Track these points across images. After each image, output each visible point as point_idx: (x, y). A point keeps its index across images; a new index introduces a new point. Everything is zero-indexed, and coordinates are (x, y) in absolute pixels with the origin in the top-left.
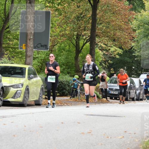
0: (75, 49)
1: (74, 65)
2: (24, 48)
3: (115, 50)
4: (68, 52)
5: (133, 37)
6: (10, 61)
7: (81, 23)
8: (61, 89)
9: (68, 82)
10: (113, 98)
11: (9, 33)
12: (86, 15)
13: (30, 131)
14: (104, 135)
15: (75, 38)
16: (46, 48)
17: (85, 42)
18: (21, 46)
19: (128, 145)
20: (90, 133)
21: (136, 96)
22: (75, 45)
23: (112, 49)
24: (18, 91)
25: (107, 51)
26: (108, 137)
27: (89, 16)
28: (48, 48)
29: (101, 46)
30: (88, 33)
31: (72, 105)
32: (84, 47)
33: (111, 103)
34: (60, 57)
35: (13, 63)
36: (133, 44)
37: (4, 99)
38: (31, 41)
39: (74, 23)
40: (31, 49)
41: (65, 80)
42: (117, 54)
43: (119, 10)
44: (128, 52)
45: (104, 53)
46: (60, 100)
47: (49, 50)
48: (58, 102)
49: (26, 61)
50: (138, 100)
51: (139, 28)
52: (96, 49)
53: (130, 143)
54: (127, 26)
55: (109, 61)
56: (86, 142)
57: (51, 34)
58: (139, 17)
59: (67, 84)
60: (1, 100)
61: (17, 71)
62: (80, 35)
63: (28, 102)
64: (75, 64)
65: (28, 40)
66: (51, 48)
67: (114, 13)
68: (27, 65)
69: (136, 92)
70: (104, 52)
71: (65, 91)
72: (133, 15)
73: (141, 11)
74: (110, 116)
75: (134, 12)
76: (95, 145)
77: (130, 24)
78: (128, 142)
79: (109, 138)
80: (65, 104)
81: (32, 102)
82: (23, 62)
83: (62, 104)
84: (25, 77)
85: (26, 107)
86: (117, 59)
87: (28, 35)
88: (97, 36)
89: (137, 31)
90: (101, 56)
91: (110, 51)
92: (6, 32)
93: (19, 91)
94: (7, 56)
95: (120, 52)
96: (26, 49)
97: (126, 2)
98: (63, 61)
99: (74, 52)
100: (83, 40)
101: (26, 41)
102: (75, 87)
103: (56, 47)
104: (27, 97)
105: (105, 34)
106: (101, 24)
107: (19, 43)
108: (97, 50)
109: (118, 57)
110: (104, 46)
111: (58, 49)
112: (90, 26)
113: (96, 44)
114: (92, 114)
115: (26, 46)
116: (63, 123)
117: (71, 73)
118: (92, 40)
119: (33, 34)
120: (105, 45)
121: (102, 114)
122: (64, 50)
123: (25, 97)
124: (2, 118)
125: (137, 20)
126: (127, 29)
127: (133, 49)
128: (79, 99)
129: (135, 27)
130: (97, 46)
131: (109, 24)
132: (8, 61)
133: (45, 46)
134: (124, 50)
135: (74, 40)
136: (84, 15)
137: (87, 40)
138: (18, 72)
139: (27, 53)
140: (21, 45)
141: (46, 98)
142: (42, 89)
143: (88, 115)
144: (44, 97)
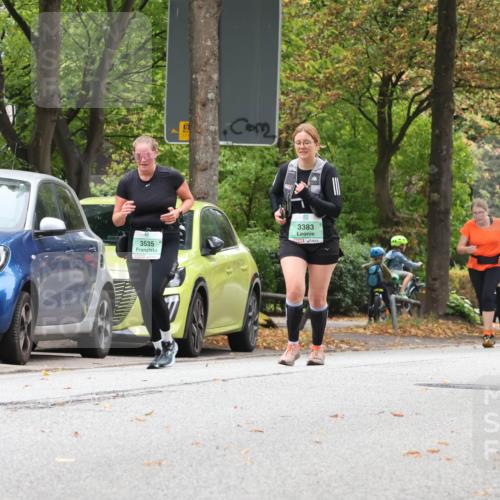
0: (376, 137)
1: (372, 198)
2: (184, 136)
4: (349, 149)
7: (397, 35)
9: (352, 262)
12: (414, 7)
13: (217, 448)
15: (376, 98)
16: (265, 136)
17: (413, 110)
18: (174, 131)
22: (376, 122)
27: (425, 8)
28: (274, 137)
29: (475, 126)
30: (426, 75)
31: (367, 350)
32: (410, 130)
37: (115, 327)
38: (211, 110)
39: (371, 36)
40: (210, 139)
45: (486, 153)
47: (276, 142)
52: (454, 137)
56: (429, 488)
59: (349, 270)
60: (106, 334)
62: (394, 85)
63: (204, 337)
64: (378, 195)
65: (199, 106)
66: (285, 135)
70: (488, 147)
71: (340, 296)
80: (344, 346)
81: (219, 338)
83: (332, 347)
84: (189, 246)
85: (199, 359)
87: (197, 87)
88: (457, 85)
90: (475, 161)
94: (122, 166)
96: (192, 140)
99: (373, 149)
100: (407, 104)
101: (192, 111)
104: (201, 322)
106: (473, 39)
107: (163, 116)
108: (460, 139)
110: (485, 123)
112: (430, 47)
113: (456, 117)
114: (448, 381)
115: (192, 127)
117: (360, 230)
118: (439, 102)
119: (216, 84)
120: (492, 119)
122: (334, 142)
123: (194, 322)
124: (112, 401)
128: (394, 328)
130: (460, 125)
133: (263, 130)
135: (372, 103)
136: (407, 4)
137: (422, 102)
139: (197, 157)
140: (173, 124)
141: (270, 325)
142: (255, 290)
143: (430, 385)
144: (262, 318)
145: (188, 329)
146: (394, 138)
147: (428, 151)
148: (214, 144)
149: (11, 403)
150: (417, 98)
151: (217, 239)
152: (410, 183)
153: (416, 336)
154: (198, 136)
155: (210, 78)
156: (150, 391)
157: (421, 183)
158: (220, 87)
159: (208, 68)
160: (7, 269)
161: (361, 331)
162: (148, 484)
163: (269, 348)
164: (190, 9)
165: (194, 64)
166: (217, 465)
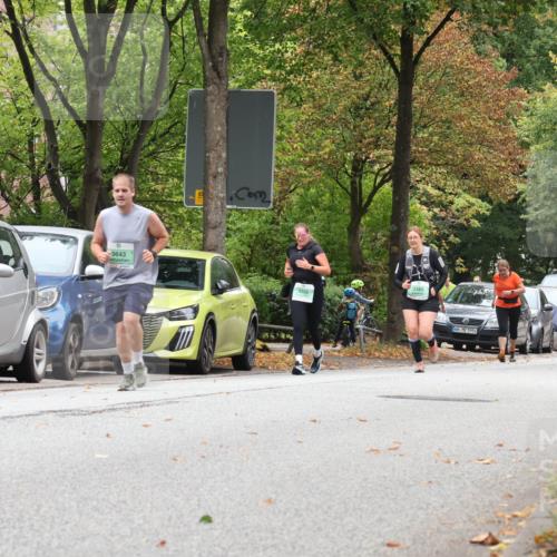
0: (349, 202)
1: (346, 250)
2: (199, 201)
3: (468, 204)
4: (328, 212)
5: (521, 166)
7: (366, 125)
9: (330, 300)
10: (464, 347)
11: (155, 158)
12: (379, 102)
13: (221, 446)
14: (438, 454)
15: (350, 171)
16: (263, 201)
17: (378, 181)
18: (191, 197)
19: (507, 485)
20: (396, 449)
21: (532, 339)
22: (349, 190)
23: (460, 202)
24: (182, 327)
25: (445, 207)
26: (449, 462)
27: (387, 104)
28: (270, 202)
29: (426, 193)
30: (388, 155)
31: (341, 369)
32: (375, 197)
33: (457, 360)
36: (521, 187)
38: (220, 181)
39: (346, 124)
40: (219, 203)
42: (474, 217)
43: (479, 85)
44: (508, 209)
45: (435, 215)
47: (271, 206)
49: (204, 239)
50: (537, 350)
51: (538, 138)
52: (410, 202)
53: (514, 477)
54: (503, 131)
55: (452, 238)
56: (385, 477)
57: (277, 158)
58: (538, 105)
61: (180, 270)
62: (364, 162)
63: (213, 359)
64: (351, 248)
65: (211, 178)
67: (462, 95)
68: (210, 251)
69: (531, 329)
70: (437, 210)
72: (521, 99)
73: (546, 88)
74: (454, 400)
75: (522, 90)
76: (409, 486)
77: (513, 125)
78: (509, 476)
79: (453, 463)
81: (225, 359)
82: (198, 243)
84: (202, 288)
85: (209, 376)
86: (475, 229)
87: (209, 163)
88: (412, 162)
89: (532, 148)
90: (427, 222)
91: (454, 207)
92: (146, 154)
93: (187, 329)
95: (482, 211)
96: (205, 204)
97: (499, 61)
99: (347, 211)
100: (374, 176)
101: (205, 182)
102: (350, 315)
103: (294, 198)
104: (210, 347)
105: (438, 156)
106: (425, 126)
107: (183, 185)
108: (415, 205)
109: (476, 223)
110: (434, 192)
111: (300, 204)
112: (392, 132)
113: (411, 187)
114: (402, 394)
115: (205, 195)
116: (315, 421)
118: (399, 175)
119: (224, 160)
120: (439, 189)
121: (431, 394)
122: (317, 206)
123: (205, 347)
124: (139, 409)
125: (532, 115)
126: (504, 142)
127: (520, 200)
128: (362, 351)
129: (527, 136)
130: (415, 194)
131: (448, 128)
133: (261, 196)
134: (495, 203)
135: (346, 176)
136: (373, 100)
137: (385, 175)
138: (181, 273)
139: (209, 217)
140: (190, 192)
141: (265, 349)
142: (253, 322)
143: (388, 397)
144: (259, 344)
145: (200, 352)
146: (364, 203)
147: (390, 214)
148: (223, 206)
149: (61, 411)
150: (382, 172)
151: (224, 282)
152: (376, 239)
153: (379, 357)
154: (210, 201)
155: (220, 156)
156: (169, 402)
157: (384, 239)
158: (227, 163)
159: (218, 148)
160: (59, 305)
161: (336, 353)
162: (166, 475)
163: (263, 367)
164: (205, 102)
165: (208, 145)
166: (220, 460)
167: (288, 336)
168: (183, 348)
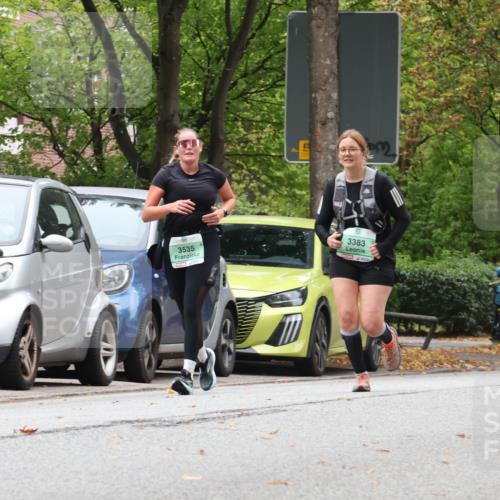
2: (304, 154)
6: (255, 204)
8: (451, 308)
9: (475, 282)
11: (246, 100)
13: (344, 467)
16: (386, 155)
18: (294, 150)
24: (287, 315)
28: (395, 155)
31: (493, 370)
34: (443, 190)
35: (264, 214)
37: (238, 346)
38: (331, 129)
40: (330, 158)
41: (463, 275)
46: (449, 349)
47: (397, 160)
48: (442, 357)
49: (312, 203)
59: (473, 290)
60: (230, 352)
61: (282, 243)
63: (328, 356)
65: (319, 125)
66: (405, 153)
71: (464, 315)
80: (469, 366)
82: (303, 209)
83: (458, 367)
84: (311, 266)
85: (323, 378)
87: (316, 106)
92: (234, 95)
93: (293, 319)
94: (242, 186)
96: (312, 159)
98: (454, 204)
101: (312, 129)
103: (426, 151)
104: (324, 341)
111: (434, 158)
115: (312, 147)
116: (463, 436)
117: (484, 249)
119: (336, 102)
122: (456, 161)
123: (317, 341)
124: (237, 419)
132: (248, 204)
133: (383, 148)
135: (493, 122)
138: (284, 246)
139: (317, 176)
140: (293, 142)
145: (311, 348)
149: (138, 421)
154: (318, 155)
155: (329, 98)
156: (275, 410)
158: (339, 106)
159: (328, 87)
160: (131, 288)
161: (486, 350)
164: (309, 28)
165: (313, 83)
166: (343, 485)
167: (423, 328)
168: (289, 342)
